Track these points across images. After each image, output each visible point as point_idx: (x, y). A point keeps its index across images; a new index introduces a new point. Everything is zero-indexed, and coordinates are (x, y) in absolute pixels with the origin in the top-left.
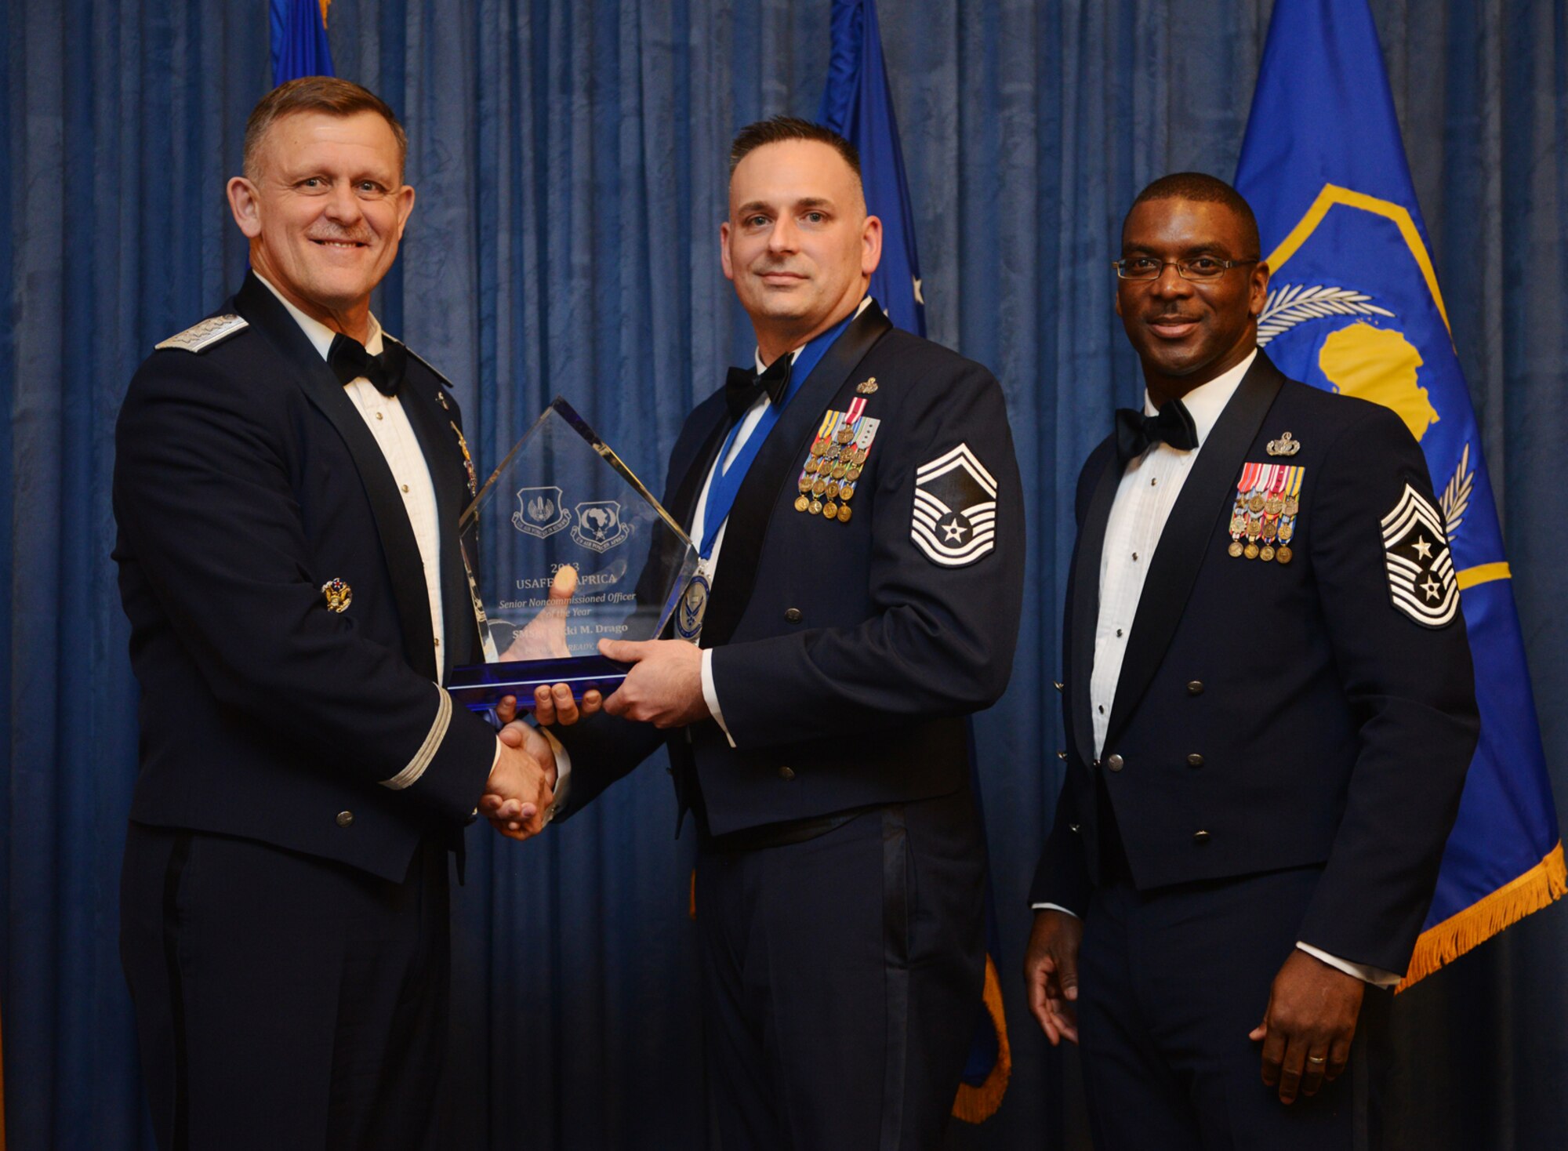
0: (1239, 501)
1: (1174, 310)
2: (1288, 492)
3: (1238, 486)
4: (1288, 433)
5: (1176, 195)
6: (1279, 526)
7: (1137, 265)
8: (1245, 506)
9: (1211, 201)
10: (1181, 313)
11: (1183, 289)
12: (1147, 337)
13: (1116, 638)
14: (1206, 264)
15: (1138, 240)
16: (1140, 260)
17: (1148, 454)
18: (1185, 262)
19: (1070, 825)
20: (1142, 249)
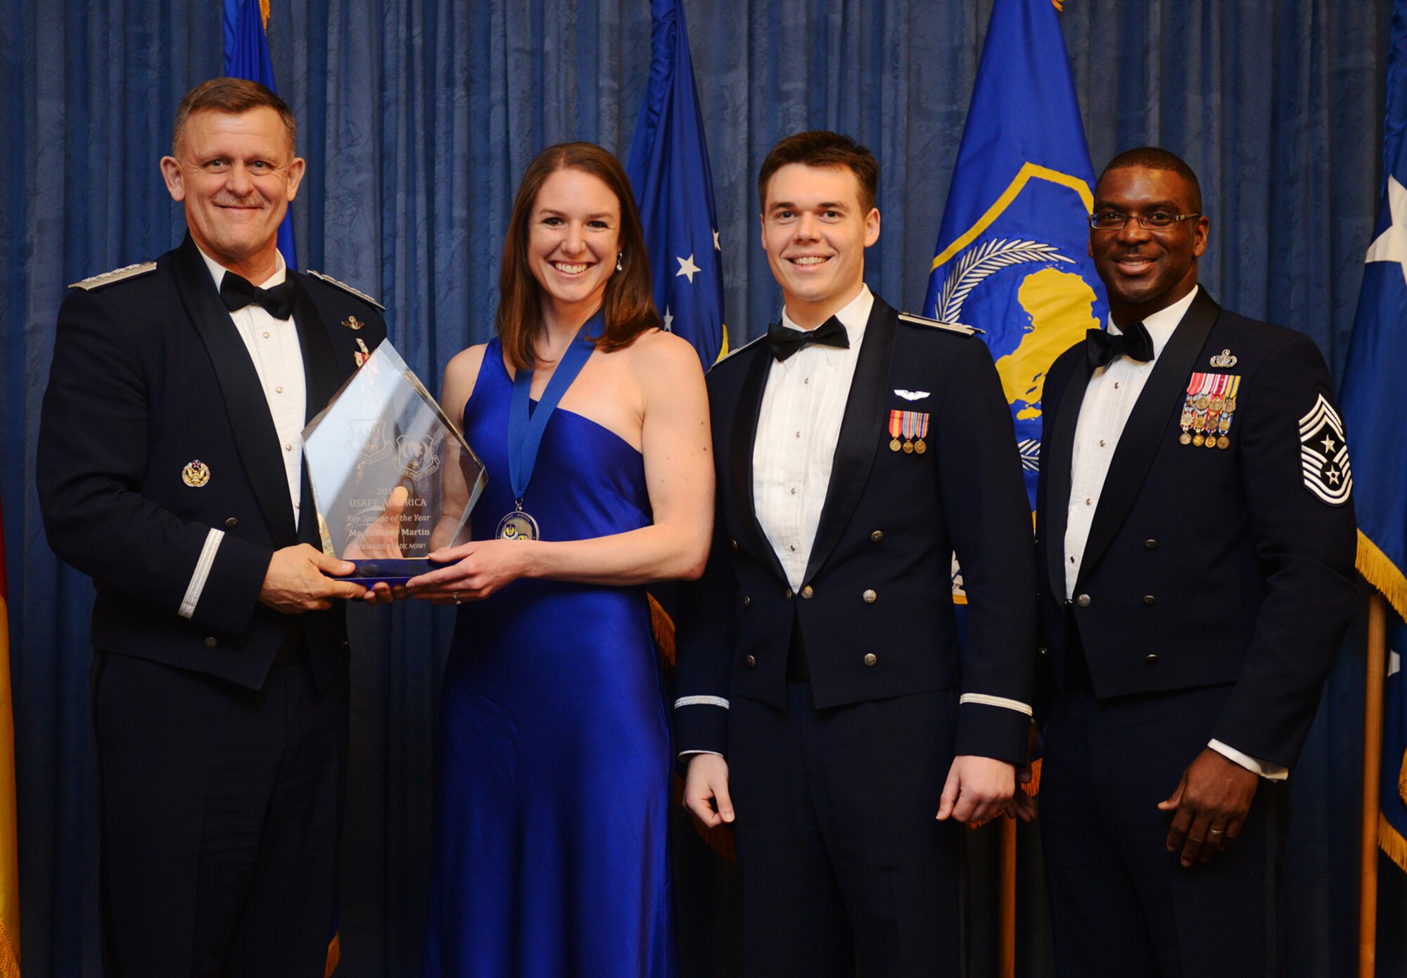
0: (1189, 402)
1: (1136, 251)
2: (1227, 394)
3: (1188, 390)
4: (1227, 350)
5: (1138, 164)
6: (1219, 421)
7: (1107, 217)
8: (1193, 405)
9: (1166, 169)
10: (1141, 254)
11: (1143, 236)
12: (1112, 273)
13: (1086, 505)
14: (1160, 217)
15: (1108, 199)
16: (1109, 214)
17: (1111, 364)
18: (1144, 216)
19: (1040, 649)
20: (1111, 205)
